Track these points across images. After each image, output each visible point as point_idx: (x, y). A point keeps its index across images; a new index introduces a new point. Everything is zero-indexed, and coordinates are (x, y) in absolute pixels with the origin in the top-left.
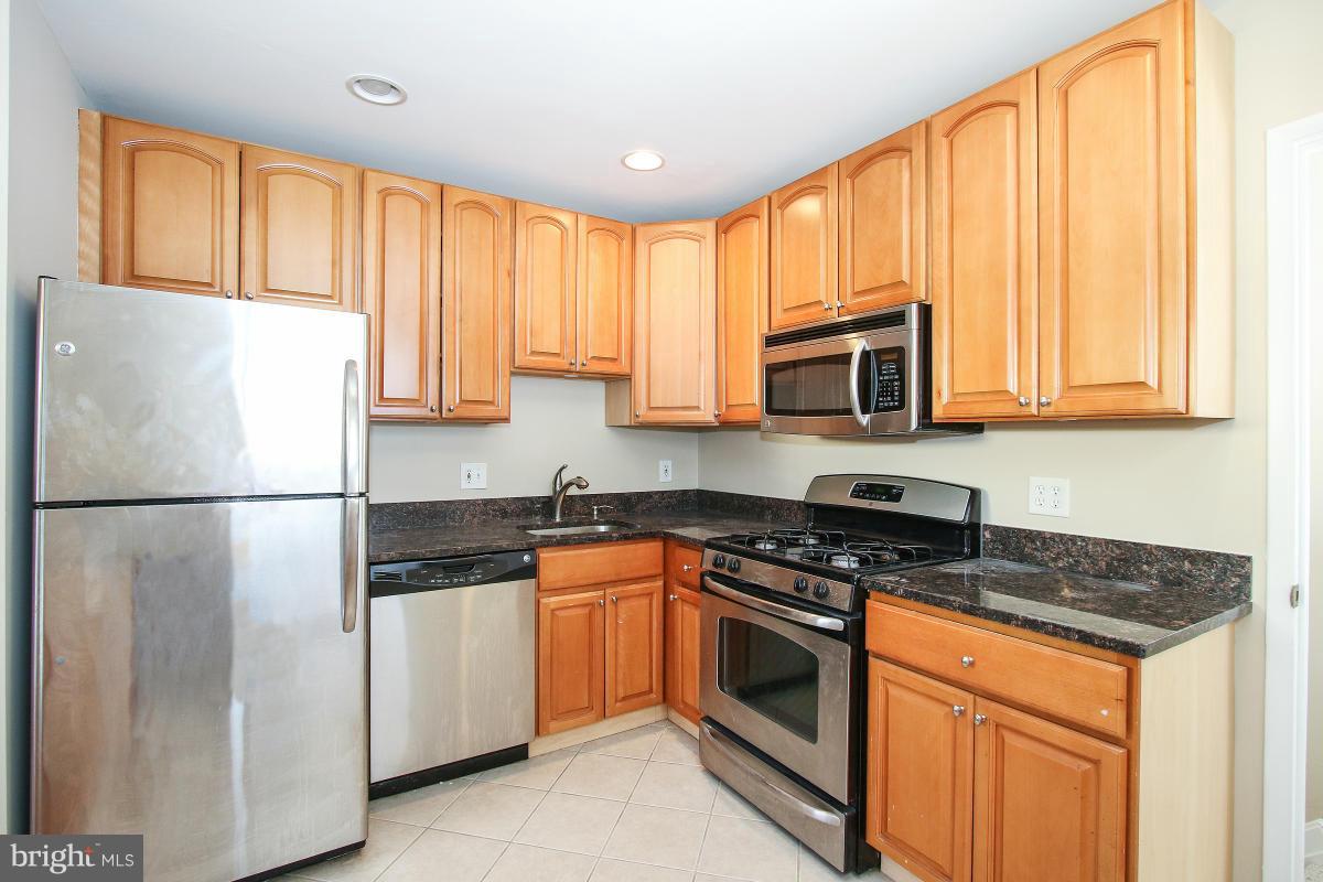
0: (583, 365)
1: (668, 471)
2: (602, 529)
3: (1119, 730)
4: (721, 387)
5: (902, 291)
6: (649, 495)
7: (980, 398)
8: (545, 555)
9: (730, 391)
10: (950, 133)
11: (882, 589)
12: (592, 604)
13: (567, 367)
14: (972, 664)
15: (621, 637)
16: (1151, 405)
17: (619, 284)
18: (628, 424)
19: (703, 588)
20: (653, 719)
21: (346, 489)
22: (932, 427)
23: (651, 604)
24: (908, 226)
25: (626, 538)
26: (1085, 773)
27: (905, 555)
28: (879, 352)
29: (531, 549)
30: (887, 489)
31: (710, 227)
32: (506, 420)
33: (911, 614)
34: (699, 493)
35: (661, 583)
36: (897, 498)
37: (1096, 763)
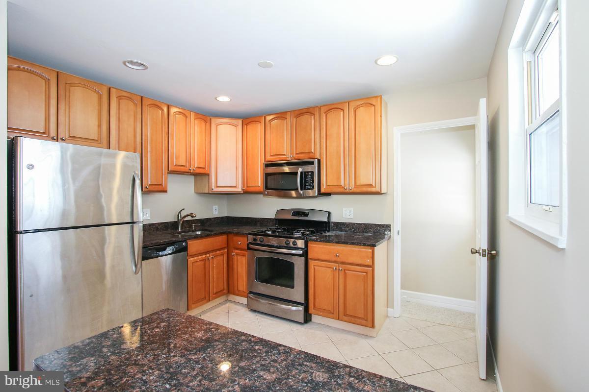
0: (194, 170)
1: (216, 210)
2: (198, 233)
3: (371, 264)
4: (245, 179)
5: (312, 154)
6: (210, 219)
7: (334, 187)
8: (189, 242)
9: (248, 181)
10: (326, 112)
11: (313, 240)
12: (205, 260)
13: (188, 171)
14: (338, 256)
15: (215, 271)
16: (373, 190)
17: (206, 140)
18: (207, 192)
19: (249, 248)
20: (223, 301)
21: (133, 219)
22: (321, 194)
23: (224, 258)
24: (314, 136)
25: (208, 236)
26: (364, 276)
27: (313, 232)
28: (305, 172)
29: (185, 241)
30: (304, 213)
31: (240, 121)
32: (166, 191)
33: (321, 246)
34: (228, 217)
35: (226, 250)
36: (307, 215)
37: (366, 273)
